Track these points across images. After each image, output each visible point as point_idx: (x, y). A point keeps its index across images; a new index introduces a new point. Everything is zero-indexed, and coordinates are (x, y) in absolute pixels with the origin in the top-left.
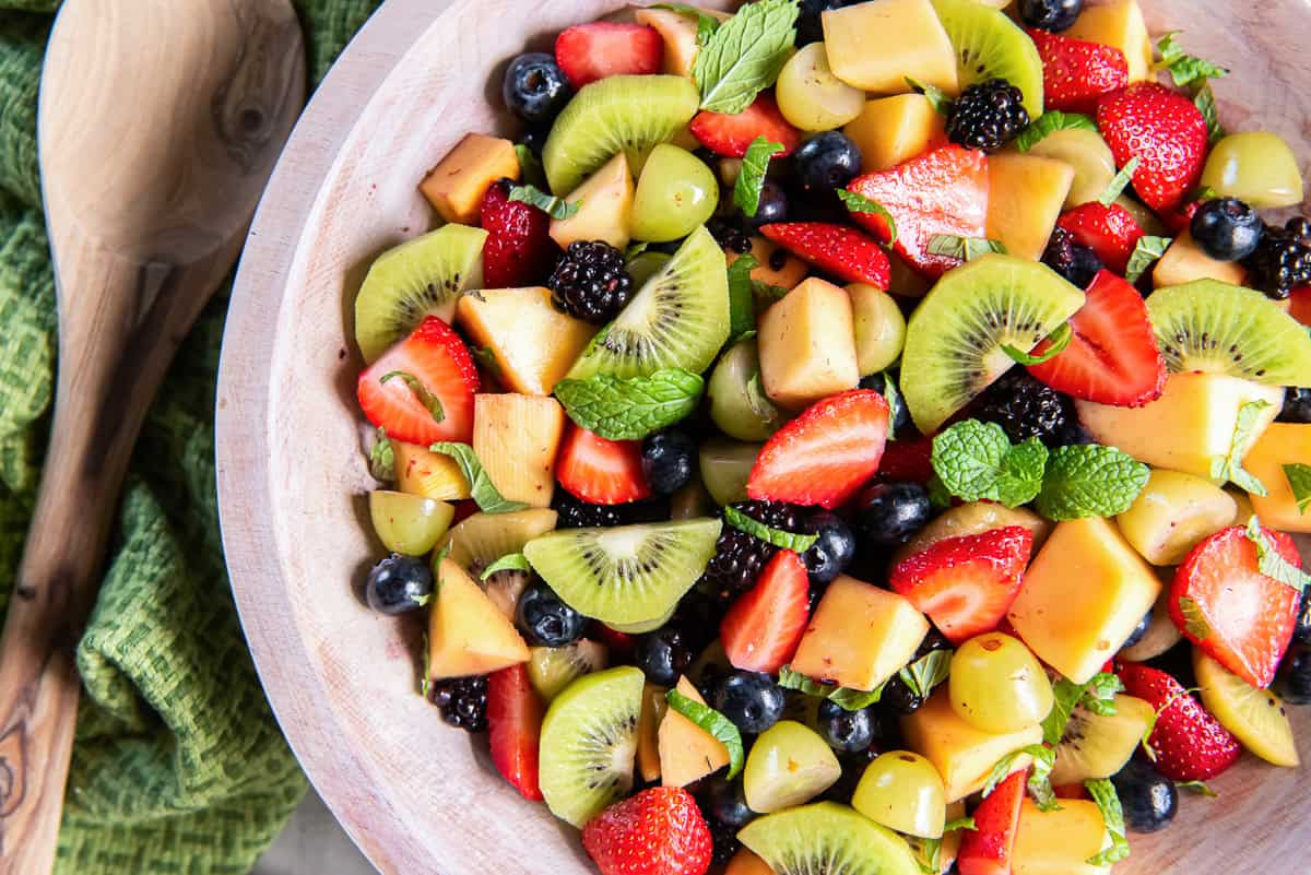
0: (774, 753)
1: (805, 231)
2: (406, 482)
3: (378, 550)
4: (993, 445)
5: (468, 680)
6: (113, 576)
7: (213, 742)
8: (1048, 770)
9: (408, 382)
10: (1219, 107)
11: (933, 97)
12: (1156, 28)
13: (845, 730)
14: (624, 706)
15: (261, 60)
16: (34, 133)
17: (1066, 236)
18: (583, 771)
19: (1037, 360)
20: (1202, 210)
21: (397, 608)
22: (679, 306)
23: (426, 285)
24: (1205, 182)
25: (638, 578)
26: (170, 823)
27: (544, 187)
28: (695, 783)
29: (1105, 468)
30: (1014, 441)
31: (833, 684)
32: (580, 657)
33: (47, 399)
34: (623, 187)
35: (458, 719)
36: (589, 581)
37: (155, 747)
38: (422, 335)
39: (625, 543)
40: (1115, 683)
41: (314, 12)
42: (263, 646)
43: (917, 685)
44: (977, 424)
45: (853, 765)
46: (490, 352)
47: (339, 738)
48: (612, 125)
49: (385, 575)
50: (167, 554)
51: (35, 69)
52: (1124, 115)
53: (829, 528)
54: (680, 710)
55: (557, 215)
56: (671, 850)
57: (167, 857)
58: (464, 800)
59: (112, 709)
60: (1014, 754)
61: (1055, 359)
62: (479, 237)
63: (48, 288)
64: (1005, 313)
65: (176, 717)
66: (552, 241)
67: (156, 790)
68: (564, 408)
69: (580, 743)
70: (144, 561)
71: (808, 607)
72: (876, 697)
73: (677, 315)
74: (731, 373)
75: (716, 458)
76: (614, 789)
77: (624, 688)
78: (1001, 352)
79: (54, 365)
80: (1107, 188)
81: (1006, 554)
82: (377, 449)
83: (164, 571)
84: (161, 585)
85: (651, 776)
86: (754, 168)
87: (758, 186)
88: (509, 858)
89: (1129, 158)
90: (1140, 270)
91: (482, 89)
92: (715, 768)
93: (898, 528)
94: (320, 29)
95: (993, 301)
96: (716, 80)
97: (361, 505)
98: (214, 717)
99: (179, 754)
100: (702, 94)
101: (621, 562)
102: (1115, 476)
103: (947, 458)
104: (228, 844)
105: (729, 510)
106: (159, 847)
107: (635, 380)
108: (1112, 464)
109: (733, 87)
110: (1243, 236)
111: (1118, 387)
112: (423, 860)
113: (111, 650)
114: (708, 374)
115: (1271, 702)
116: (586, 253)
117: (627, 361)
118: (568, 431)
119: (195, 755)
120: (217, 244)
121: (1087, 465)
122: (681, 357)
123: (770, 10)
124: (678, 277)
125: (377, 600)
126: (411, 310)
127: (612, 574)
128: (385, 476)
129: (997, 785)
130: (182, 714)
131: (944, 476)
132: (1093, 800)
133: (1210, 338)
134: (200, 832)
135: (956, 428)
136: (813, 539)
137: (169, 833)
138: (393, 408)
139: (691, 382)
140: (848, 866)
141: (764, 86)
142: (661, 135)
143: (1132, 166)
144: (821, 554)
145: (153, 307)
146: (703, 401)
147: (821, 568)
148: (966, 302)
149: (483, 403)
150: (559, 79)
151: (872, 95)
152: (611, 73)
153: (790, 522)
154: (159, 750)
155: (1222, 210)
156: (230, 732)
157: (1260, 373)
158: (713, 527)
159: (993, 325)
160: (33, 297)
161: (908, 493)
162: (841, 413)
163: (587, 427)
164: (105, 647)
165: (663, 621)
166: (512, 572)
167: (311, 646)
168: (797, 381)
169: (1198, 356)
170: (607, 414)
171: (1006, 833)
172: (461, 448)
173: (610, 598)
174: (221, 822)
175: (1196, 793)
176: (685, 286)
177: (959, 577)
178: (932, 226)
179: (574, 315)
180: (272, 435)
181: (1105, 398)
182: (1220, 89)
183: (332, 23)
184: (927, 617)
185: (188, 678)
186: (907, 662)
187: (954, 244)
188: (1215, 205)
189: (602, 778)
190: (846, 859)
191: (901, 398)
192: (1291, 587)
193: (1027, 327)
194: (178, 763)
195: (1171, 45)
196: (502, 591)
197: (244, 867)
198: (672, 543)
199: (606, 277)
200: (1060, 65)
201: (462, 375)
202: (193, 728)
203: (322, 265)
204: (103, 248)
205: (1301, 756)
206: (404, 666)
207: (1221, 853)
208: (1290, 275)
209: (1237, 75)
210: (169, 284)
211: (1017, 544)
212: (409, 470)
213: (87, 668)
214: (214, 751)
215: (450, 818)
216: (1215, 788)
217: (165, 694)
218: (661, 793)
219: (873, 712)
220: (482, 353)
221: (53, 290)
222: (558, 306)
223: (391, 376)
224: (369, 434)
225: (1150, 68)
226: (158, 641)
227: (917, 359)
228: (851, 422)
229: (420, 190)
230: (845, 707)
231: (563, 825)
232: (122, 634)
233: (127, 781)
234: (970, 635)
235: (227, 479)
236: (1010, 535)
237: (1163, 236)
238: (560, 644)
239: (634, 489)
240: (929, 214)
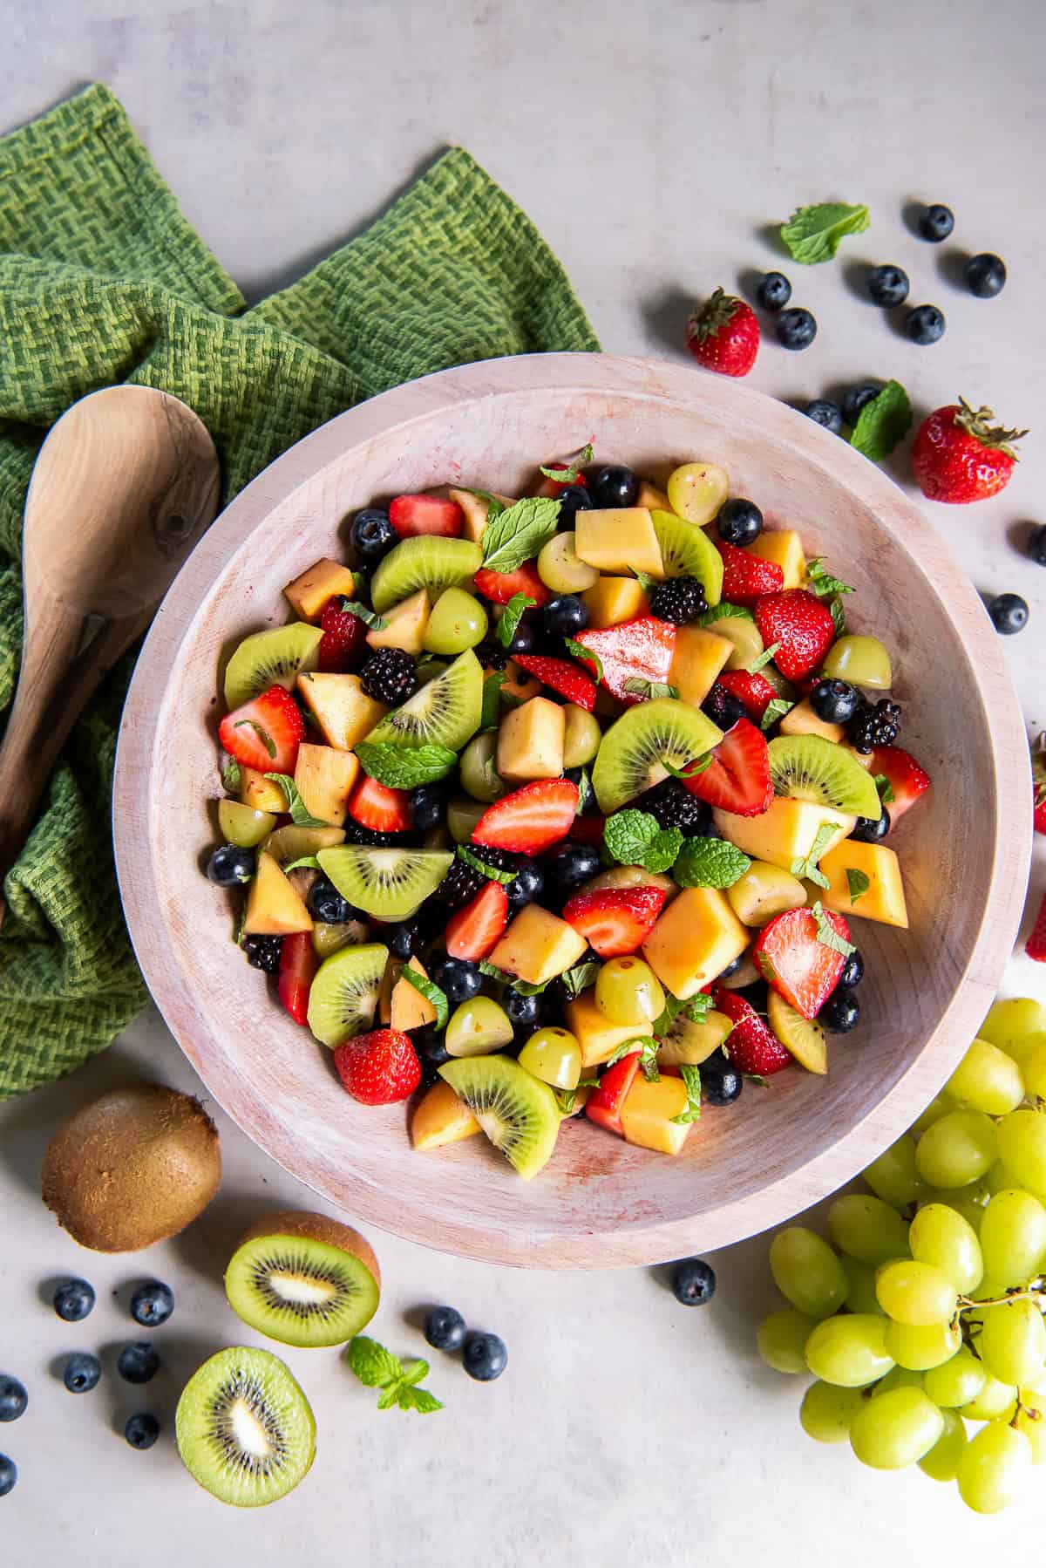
0: (470, 1016)
1: (540, 664)
2: (246, 796)
3: (220, 839)
4: (648, 829)
5: (270, 937)
6: (38, 829)
7: (91, 954)
8: (653, 1054)
9: (255, 727)
10: (846, 614)
11: (643, 582)
12: (811, 552)
13: (518, 1009)
14: (373, 970)
15: (189, 483)
16: (22, 511)
17: (723, 691)
18: (338, 1011)
19: (685, 775)
20: (820, 686)
21: (227, 882)
22: (447, 702)
23: (276, 662)
24: (826, 666)
25: (392, 885)
26: (58, 1005)
27: (368, 605)
28: (413, 1030)
29: (720, 855)
30: (663, 827)
31: (515, 977)
32: (349, 932)
33: (8, 700)
34: (421, 615)
35: (259, 963)
36: (359, 882)
37: (52, 952)
38: (269, 698)
39: (386, 860)
40: (710, 1002)
41: (230, 454)
42: (130, 896)
43: (572, 983)
44: (639, 814)
45: (523, 1033)
46: (314, 715)
47: (173, 966)
48: (419, 568)
49: (221, 858)
50: (77, 820)
51: (30, 466)
52: (773, 613)
53: (527, 870)
54: (408, 979)
55: (373, 627)
56: (390, 1073)
57: (53, 1027)
58: (255, 1020)
59: (24, 921)
60: (632, 1040)
61: (700, 775)
62: (317, 634)
63: (19, 621)
64: (667, 740)
65: (67, 934)
66: (367, 644)
67: (50, 981)
68: (360, 761)
69: (339, 992)
70: (61, 823)
71: (505, 922)
72: (541, 990)
73: (445, 709)
74: (476, 755)
75: (459, 811)
76: (359, 1026)
77: (373, 959)
78: (661, 765)
79: (16, 676)
80: (755, 662)
81: (644, 904)
82: (229, 770)
83: (73, 831)
84: (70, 841)
85: (385, 1020)
86: (513, 615)
87: (514, 627)
88: (281, 1063)
89: (772, 644)
90: (771, 720)
91: (336, 530)
92: (427, 1022)
93: (573, 877)
94: (233, 468)
95: (660, 731)
96: (497, 547)
97: (212, 807)
98: (95, 936)
99: (67, 960)
100: (485, 557)
101: (382, 873)
102: (726, 862)
103: (614, 833)
104: (96, 1024)
105: (460, 848)
106: (48, 1020)
107: (408, 750)
108: (726, 854)
109: (508, 554)
110: (843, 707)
111: (739, 802)
112: (221, 1056)
113: (28, 882)
114: (461, 752)
115: (816, 1029)
116: (387, 657)
117: (407, 735)
118: (361, 778)
119: (78, 962)
120: (141, 608)
121: (709, 851)
122: (445, 738)
123: (540, 504)
124: (448, 683)
125: (214, 875)
126: (265, 678)
127: (374, 881)
128: (233, 789)
129: (618, 1060)
130: (72, 933)
131: (611, 845)
132: (682, 1078)
133: (809, 775)
134: (78, 1014)
135: (623, 814)
136: (514, 876)
137: (56, 1011)
138: (242, 744)
139: (448, 755)
140: (508, 1101)
141: (529, 556)
142: (453, 581)
143: (774, 648)
144: (518, 887)
145: (90, 646)
146: (455, 769)
147: (518, 896)
148: (642, 729)
149: (305, 750)
150: (389, 531)
151: (605, 574)
152: (426, 533)
153: (501, 862)
154: (55, 954)
155: (831, 689)
156: (104, 949)
157: (839, 804)
158: (448, 858)
159: (658, 747)
160: (8, 626)
161: (584, 854)
162: (544, 794)
163: (373, 776)
164: (24, 880)
165: (408, 916)
166: (308, 869)
167: (163, 900)
168: (519, 767)
169: (799, 786)
170: (387, 770)
171: (619, 1093)
172: (285, 778)
173: (372, 896)
174: (93, 1008)
175: (757, 1083)
176: (453, 690)
177: (608, 916)
178: (631, 671)
179: (375, 698)
180: (155, 754)
181: (730, 807)
182: (847, 601)
183: (241, 464)
184: (587, 939)
185: (79, 909)
186: (568, 967)
187: (644, 685)
188: (828, 683)
189: (351, 1017)
190: (508, 1095)
191: (591, 787)
192: (839, 953)
193: (681, 752)
194: (66, 965)
195: (818, 566)
196: (300, 881)
197: (106, 1041)
198: (419, 865)
199: (400, 675)
200: (737, 571)
201: (292, 728)
202: (78, 943)
203: (206, 639)
204: (60, 600)
205: (829, 1070)
206: (227, 922)
207: (764, 1127)
208: (872, 739)
209: (860, 594)
210: (104, 631)
211: (653, 900)
212: (249, 787)
213: (10, 892)
214: (91, 961)
215: (243, 1030)
216: (770, 1082)
217: (61, 917)
218: (388, 1034)
219: (540, 999)
220: (308, 715)
221: (23, 622)
222: (364, 691)
223: (242, 723)
224: (226, 758)
225: (802, 580)
226: (61, 880)
227: (605, 762)
228: (551, 800)
229: (284, 593)
230: (521, 993)
231: (320, 1044)
232: (37, 872)
233: (30, 972)
234: (615, 955)
235: (121, 778)
236: (648, 893)
237: (787, 700)
238: (335, 922)
239: (401, 823)
240: (628, 663)
